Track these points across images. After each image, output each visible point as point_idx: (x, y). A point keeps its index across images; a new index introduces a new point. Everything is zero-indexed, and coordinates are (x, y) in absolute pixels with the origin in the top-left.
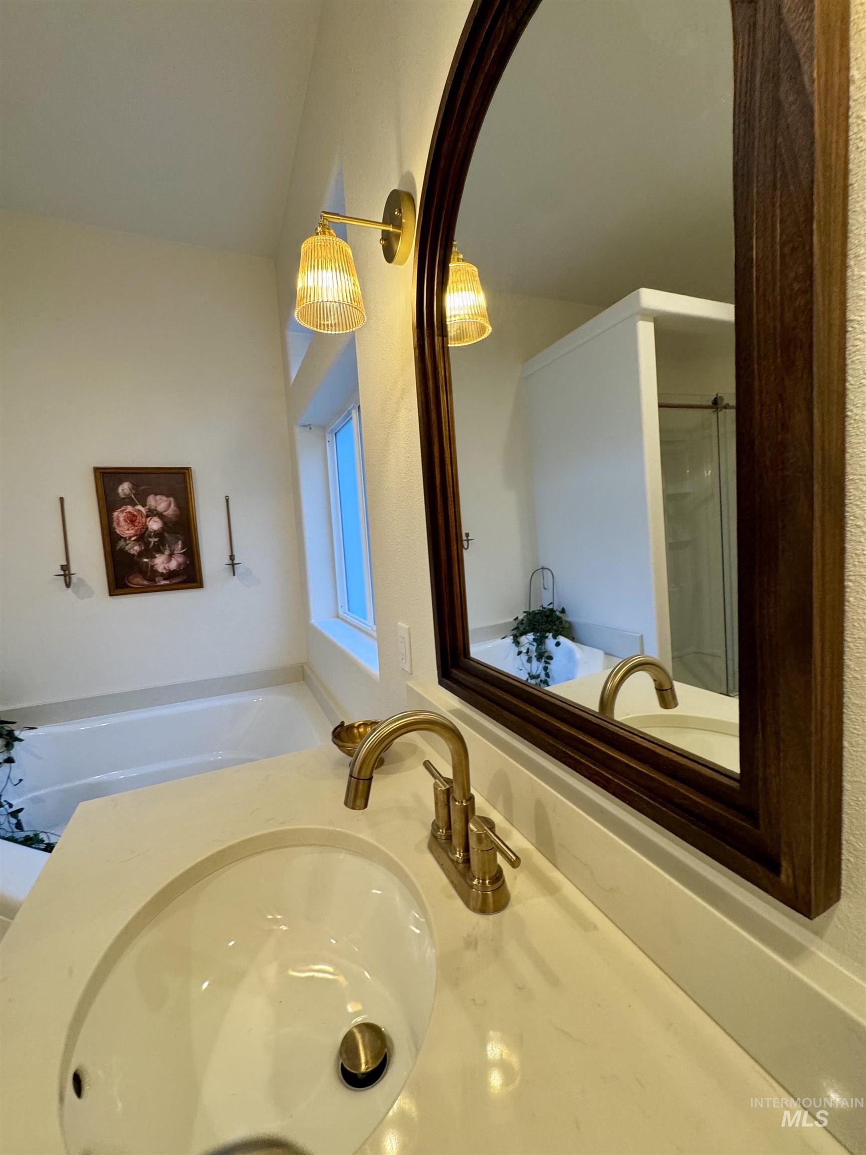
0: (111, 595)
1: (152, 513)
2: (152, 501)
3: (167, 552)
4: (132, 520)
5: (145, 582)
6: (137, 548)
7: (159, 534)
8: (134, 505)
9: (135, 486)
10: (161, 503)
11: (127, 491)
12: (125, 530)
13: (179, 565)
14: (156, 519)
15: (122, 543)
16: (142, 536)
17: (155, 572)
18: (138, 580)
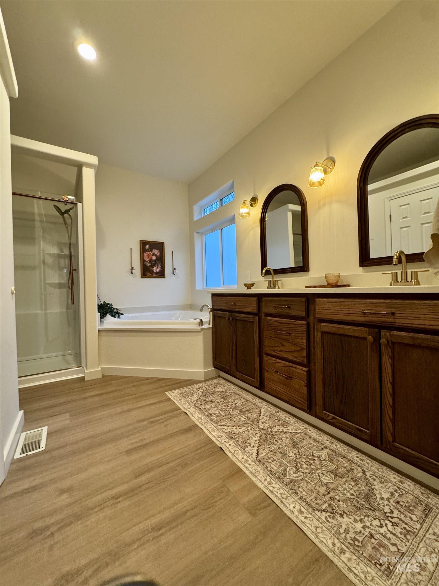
0: (141, 277)
1: (154, 254)
2: (154, 251)
3: (157, 266)
4: (148, 256)
5: (150, 275)
6: (149, 264)
7: (155, 261)
8: (149, 252)
9: (150, 247)
10: (156, 252)
11: (148, 248)
12: (147, 259)
13: (159, 270)
14: (154, 256)
15: (145, 262)
16: (151, 261)
17: (153, 272)
18: (149, 274)
